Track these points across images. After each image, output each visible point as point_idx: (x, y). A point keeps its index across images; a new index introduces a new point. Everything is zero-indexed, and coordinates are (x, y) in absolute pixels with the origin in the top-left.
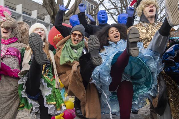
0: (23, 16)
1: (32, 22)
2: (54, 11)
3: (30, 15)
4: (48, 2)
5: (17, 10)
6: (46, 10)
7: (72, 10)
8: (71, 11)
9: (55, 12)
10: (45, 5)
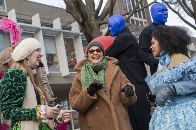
0: (43, 30)
1: (56, 35)
2: (82, 16)
3: (52, 27)
4: (72, 5)
5: (33, 23)
6: (71, 16)
7: (108, 9)
8: (106, 10)
9: (85, 16)
10: (69, 10)
